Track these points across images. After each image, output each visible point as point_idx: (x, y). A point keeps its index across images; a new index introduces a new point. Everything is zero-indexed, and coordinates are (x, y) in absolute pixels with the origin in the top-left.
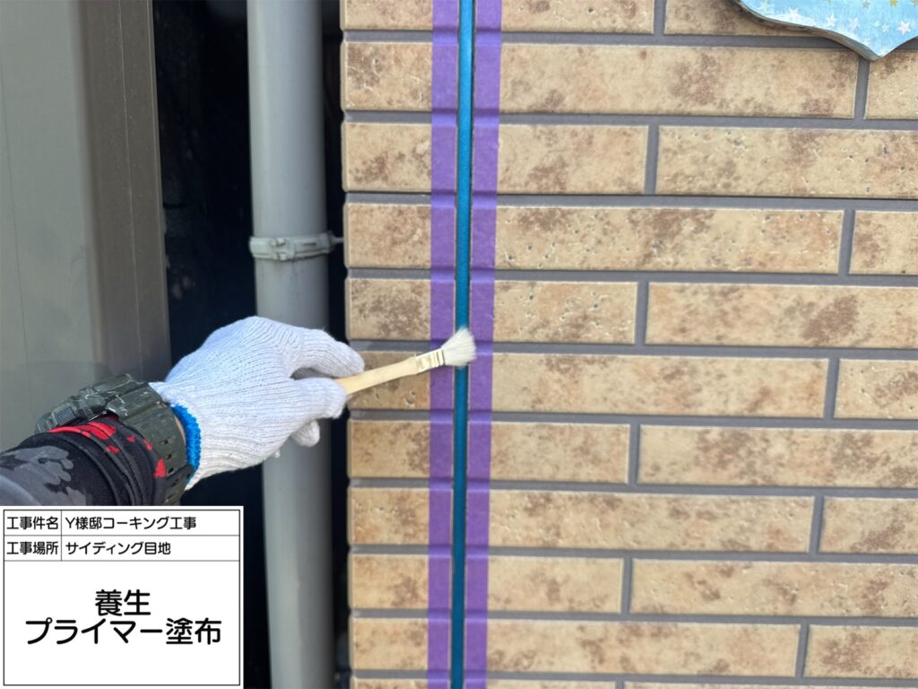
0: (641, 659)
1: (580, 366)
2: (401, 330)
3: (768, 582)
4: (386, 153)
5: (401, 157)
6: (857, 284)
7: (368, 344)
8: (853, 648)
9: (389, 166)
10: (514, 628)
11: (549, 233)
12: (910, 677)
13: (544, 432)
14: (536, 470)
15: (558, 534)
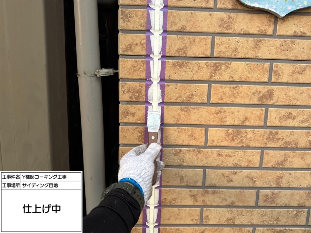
0: (209, 201)
1: (190, 110)
2: (136, 98)
3: (247, 177)
4: (132, 43)
5: (137, 44)
6: (274, 85)
7: (126, 102)
8: (273, 197)
9: (133, 47)
10: (170, 191)
11: (182, 69)
12: (290, 206)
13: (180, 130)
14: (177, 142)
15: (183, 161)
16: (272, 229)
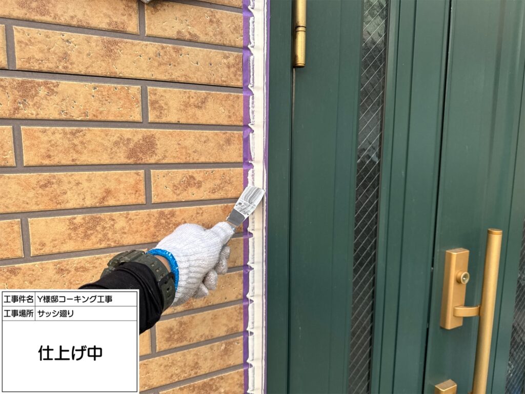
6: (155, 128)
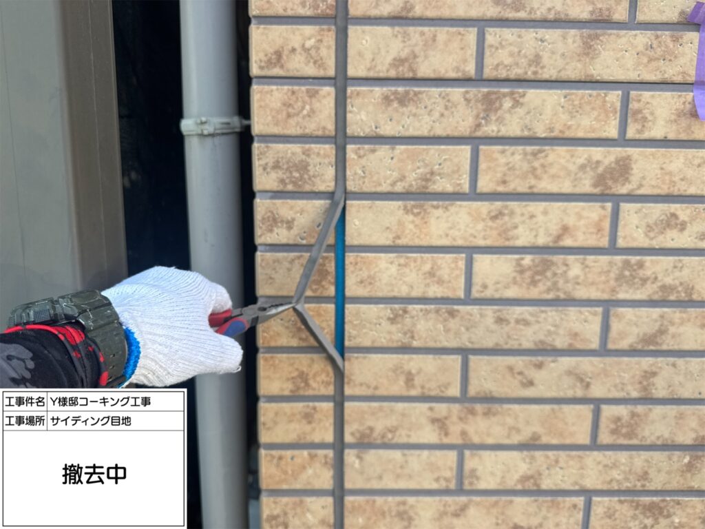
0: (476, 432)
1: (428, 211)
2: (295, 183)
3: (569, 373)
4: (283, 47)
5: (294, 50)
7: (270, 194)
8: (632, 422)
9: (285, 57)
10: (381, 409)
11: (405, 109)
12: (674, 444)
13: (402, 261)
14: (396, 290)
15: (413, 337)
16: (632, 501)
